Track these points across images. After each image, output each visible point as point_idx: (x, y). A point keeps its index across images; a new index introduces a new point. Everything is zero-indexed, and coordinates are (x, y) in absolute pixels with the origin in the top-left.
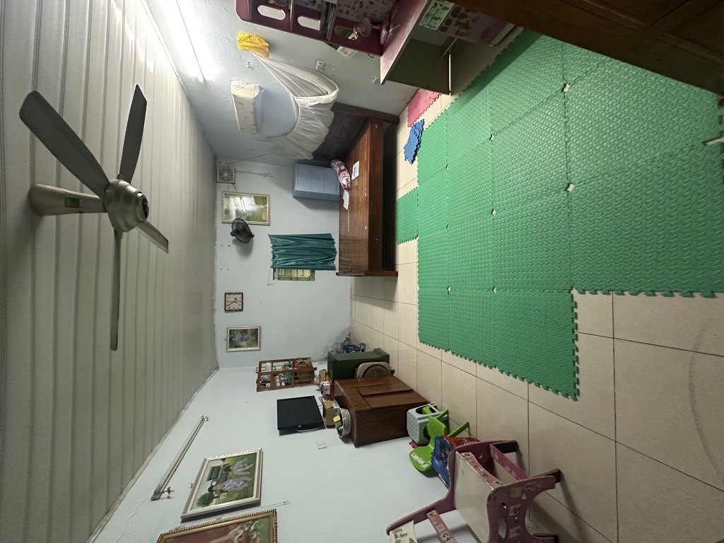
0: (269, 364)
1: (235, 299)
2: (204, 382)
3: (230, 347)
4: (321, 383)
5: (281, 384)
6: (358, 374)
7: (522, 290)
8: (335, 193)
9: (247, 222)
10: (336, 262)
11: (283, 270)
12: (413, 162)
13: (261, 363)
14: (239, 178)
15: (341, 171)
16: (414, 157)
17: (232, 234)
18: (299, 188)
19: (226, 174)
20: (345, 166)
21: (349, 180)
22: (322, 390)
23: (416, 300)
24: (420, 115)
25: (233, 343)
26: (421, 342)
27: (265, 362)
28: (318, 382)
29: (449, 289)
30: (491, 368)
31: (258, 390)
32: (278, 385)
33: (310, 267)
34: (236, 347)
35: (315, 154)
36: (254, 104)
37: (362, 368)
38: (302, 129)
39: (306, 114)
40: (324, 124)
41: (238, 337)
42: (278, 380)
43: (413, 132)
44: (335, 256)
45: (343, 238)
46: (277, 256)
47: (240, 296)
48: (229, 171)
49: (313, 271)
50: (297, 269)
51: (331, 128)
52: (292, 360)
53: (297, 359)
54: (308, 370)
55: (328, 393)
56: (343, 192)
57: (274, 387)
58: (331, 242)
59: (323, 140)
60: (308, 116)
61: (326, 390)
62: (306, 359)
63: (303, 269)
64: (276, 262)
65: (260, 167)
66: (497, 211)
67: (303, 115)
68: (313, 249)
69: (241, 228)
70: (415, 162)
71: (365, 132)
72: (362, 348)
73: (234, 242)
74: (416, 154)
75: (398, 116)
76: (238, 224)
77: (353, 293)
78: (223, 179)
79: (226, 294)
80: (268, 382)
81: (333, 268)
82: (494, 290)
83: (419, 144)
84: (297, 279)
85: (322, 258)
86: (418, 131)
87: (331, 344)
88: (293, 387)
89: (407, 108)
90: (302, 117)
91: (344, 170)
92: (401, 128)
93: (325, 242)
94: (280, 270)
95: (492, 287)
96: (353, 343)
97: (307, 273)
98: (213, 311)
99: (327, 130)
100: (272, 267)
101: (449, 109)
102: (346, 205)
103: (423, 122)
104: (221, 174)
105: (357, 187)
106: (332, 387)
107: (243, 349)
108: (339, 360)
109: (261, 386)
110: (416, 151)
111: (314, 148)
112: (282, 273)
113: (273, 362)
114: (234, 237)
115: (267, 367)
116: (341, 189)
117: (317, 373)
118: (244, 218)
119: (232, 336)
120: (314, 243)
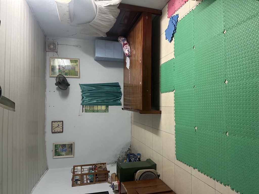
0: (79, 168)
1: (58, 125)
2: (39, 180)
3: (55, 156)
4: (113, 183)
5: (87, 182)
6: (136, 177)
7: (246, 137)
8: (121, 58)
9: (65, 76)
10: (122, 101)
11: (89, 106)
12: (171, 41)
13: (74, 167)
14: (60, 49)
15: (125, 44)
16: (172, 38)
17: (56, 84)
18: (98, 55)
19: (52, 47)
20: (127, 41)
21: (130, 51)
22: (113, 187)
23: (173, 132)
24: (176, 11)
25: (57, 153)
26: (177, 159)
27: (77, 166)
28: (110, 182)
29: (196, 128)
30: (225, 185)
31: (73, 185)
32: (85, 182)
33: (105, 104)
34: (58, 155)
35: (108, 34)
36: (69, 6)
37: (139, 173)
38: (100, 20)
39: (101, 11)
40: (114, 16)
41: (60, 149)
42: (85, 179)
43: (171, 22)
44: (121, 96)
45: (126, 85)
46: (85, 97)
47: (62, 123)
48: (54, 44)
49: (107, 106)
50: (98, 105)
51: (118, 19)
52: (94, 164)
53: (97, 164)
54: (105, 172)
55: (117, 189)
56: (126, 57)
57: (82, 184)
58: (118, 88)
59: (113, 25)
60: (103, 12)
61: (116, 187)
62: (103, 164)
63: (101, 105)
64: (84, 101)
65: (73, 41)
66: (229, 81)
67: (100, 11)
68: (107, 93)
69: (62, 81)
70: (173, 42)
71: (139, 21)
72: (139, 157)
73: (57, 89)
74: (173, 36)
75: (161, 10)
76: (60, 77)
77: (133, 120)
78: (50, 49)
79: (52, 122)
80: (79, 180)
81: (120, 104)
82: (227, 134)
83: (175, 30)
84: (98, 111)
85: (113, 98)
86: (174, 21)
87: (119, 153)
88: (95, 184)
89: (167, 5)
90: (99, 12)
91: (126, 44)
92: (163, 18)
93: (115, 88)
94: (87, 106)
95: (226, 131)
96: (133, 152)
97: (104, 107)
98: (44, 133)
99: (116, 20)
100: (82, 104)
101: (195, 9)
102: (128, 66)
103: (178, 16)
104: (49, 47)
105: (135, 55)
106: (120, 185)
107: (63, 157)
108: (124, 168)
109: (75, 183)
110: (173, 35)
111: (107, 30)
112: (88, 107)
113: (82, 166)
114: (57, 86)
115: (78, 170)
116: (125, 56)
117: (110, 174)
118: (63, 74)
119: (56, 148)
120: (108, 88)
